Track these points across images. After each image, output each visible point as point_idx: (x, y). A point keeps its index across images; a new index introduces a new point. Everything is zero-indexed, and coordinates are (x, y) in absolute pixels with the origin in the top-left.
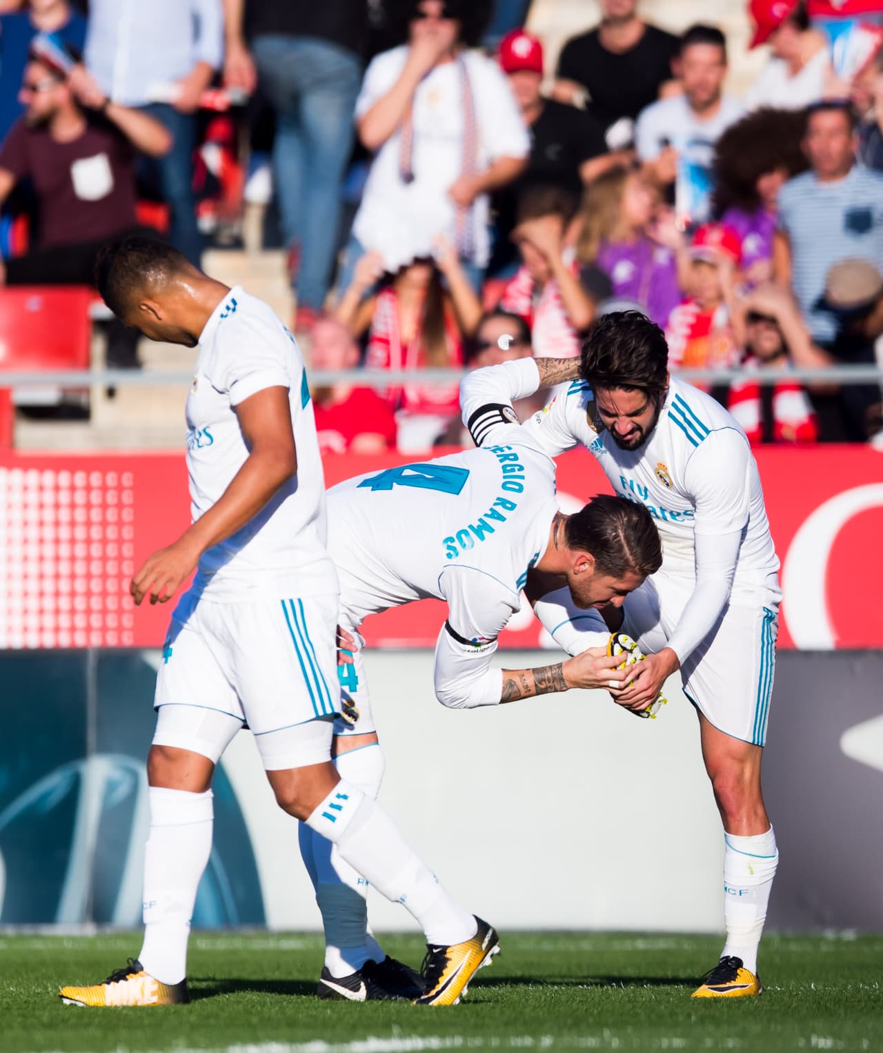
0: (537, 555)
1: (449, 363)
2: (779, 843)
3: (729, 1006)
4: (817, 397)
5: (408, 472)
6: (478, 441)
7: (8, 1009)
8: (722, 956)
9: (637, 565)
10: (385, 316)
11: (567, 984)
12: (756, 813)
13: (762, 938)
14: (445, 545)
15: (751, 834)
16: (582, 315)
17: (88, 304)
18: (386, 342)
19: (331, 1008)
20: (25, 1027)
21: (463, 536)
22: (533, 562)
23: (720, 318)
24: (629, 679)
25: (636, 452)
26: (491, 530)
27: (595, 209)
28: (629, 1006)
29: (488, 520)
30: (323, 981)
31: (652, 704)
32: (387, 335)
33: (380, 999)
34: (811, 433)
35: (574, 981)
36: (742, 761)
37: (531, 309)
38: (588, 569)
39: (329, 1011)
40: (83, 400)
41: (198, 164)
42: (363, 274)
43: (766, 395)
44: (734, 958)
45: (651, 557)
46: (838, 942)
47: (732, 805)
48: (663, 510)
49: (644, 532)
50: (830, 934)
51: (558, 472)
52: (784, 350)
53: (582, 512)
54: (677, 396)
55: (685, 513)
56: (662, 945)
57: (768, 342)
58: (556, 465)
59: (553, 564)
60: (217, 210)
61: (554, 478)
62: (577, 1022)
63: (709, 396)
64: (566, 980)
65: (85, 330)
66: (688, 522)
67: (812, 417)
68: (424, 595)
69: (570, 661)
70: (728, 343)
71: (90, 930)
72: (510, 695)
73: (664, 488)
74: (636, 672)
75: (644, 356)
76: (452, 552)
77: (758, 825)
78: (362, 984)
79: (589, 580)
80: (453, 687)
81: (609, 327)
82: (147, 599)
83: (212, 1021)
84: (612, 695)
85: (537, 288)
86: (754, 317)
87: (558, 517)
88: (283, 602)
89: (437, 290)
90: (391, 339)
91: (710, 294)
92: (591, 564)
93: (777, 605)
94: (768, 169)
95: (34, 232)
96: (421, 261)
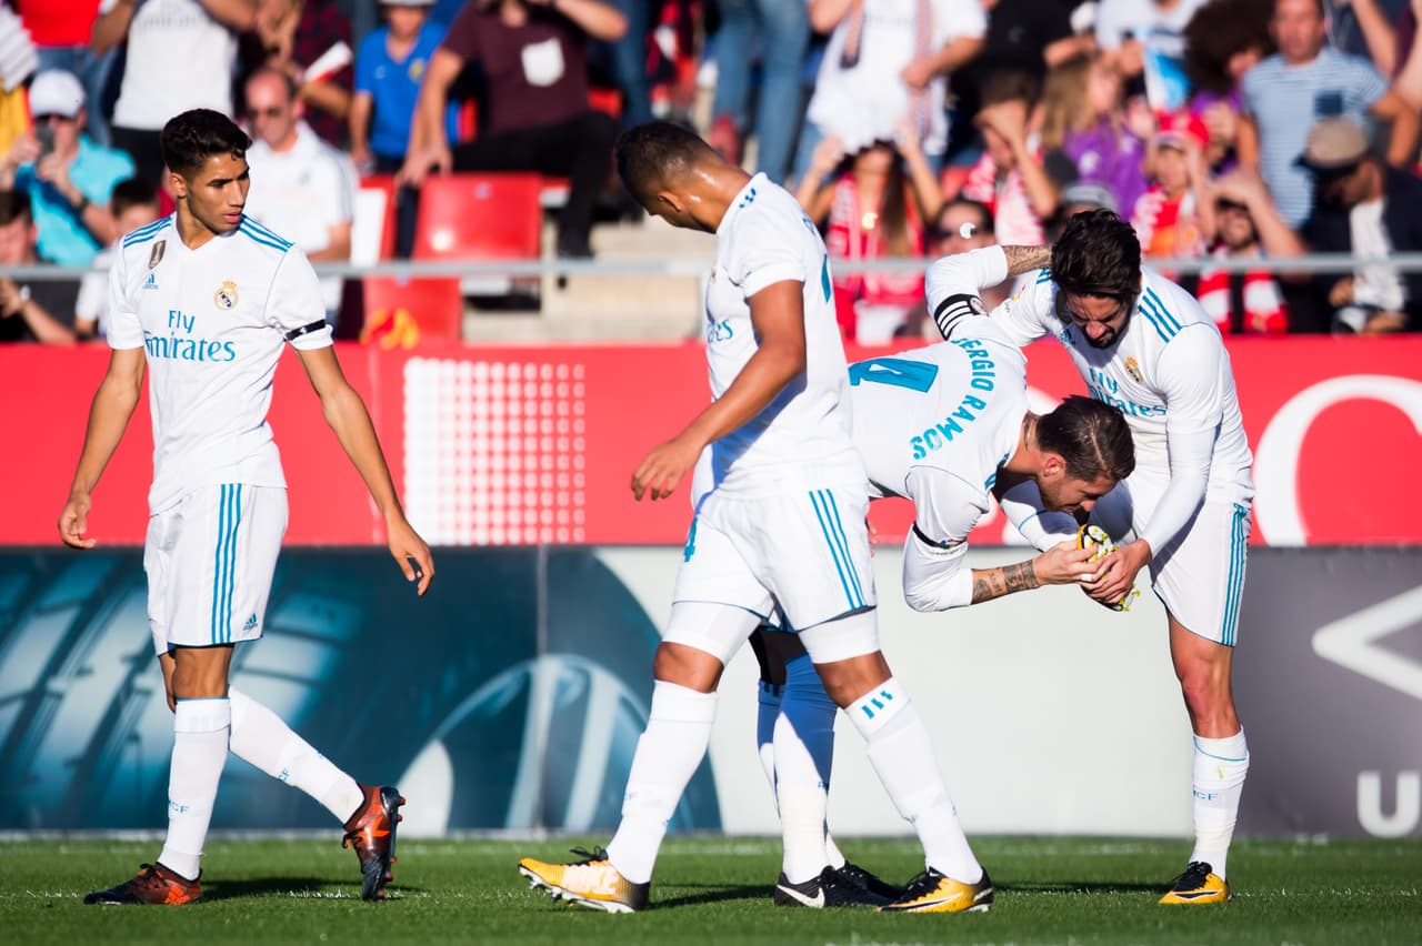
0: (1007, 456)
1: (910, 252)
2: (1250, 745)
3: (1197, 913)
4: (1288, 286)
5: (875, 367)
6: (946, 333)
7: (456, 915)
8: (1190, 862)
9: (1109, 468)
10: (845, 204)
11: (1031, 890)
12: (1225, 715)
13: (1232, 843)
14: (913, 446)
15: (1221, 735)
16: (1046, 204)
17: (538, 193)
18: (845, 230)
19: (788, 915)
20: (472, 934)
21: (930, 435)
22: (1003, 462)
23: (1187, 206)
24: (1101, 571)
25: (1108, 350)
26: (960, 430)
27: (1057, 98)
28: (1095, 913)
29: (956, 419)
30: (779, 887)
31: (1125, 596)
32: (847, 223)
33: (839, 906)
34: (1282, 324)
35: (1038, 887)
36: (1211, 662)
37: (994, 196)
38: (1059, 471)
39: (786, 918)
40: (534, 290)
41: (652, 48)
42: (821, 160)
43: (1236, 284)
44: (1203, 863)
45: (1124, 460)
46: (1310, 847)
47: (1201, 706)
48: (1132, 404)
49: (1117, 435)
50: (1301, 839)
51: (1028, 367)
52: (1255, 238)
53: (1055, 412)
54: (1148, 290)
55: (1155, 408)
56: (1128, 850)
57: (1238, 230)
58: (1026, 359)
59: (1024, 464)
60: (671, 96)
61: (1024, 373)
62: (1042, 929)
63: (1178, 287)
64: (1030, 886)
65: (535, 217)
66: (1158, 417)
67: (1282, 307)
68: (888, 493)
69: (1039, 558)
70: (1195, 232)
71: (540, 835)
72: (981, 595)
73: (1133, 382)
74: (1108, 563)
75: (1117, 260)
76: (919, 453)
77: (1228, 728)
78: (820, 890)
79: (1059, 484)
80: (922, 590)
81: (1080, 228)
82: (648, 494)
83: (666, 929)
84: (1084, 589)
85: (1001, 174)
86: (1224, 204)
87: (1029, 417)
88: (811, 494)
89: (898, 176)
90: (851, 227)
91: (1178, 179)
92: (1062, 467)
93: (1250, 500)
94: (1240, 48)
95: (483, 118)
96: (884, 145)
